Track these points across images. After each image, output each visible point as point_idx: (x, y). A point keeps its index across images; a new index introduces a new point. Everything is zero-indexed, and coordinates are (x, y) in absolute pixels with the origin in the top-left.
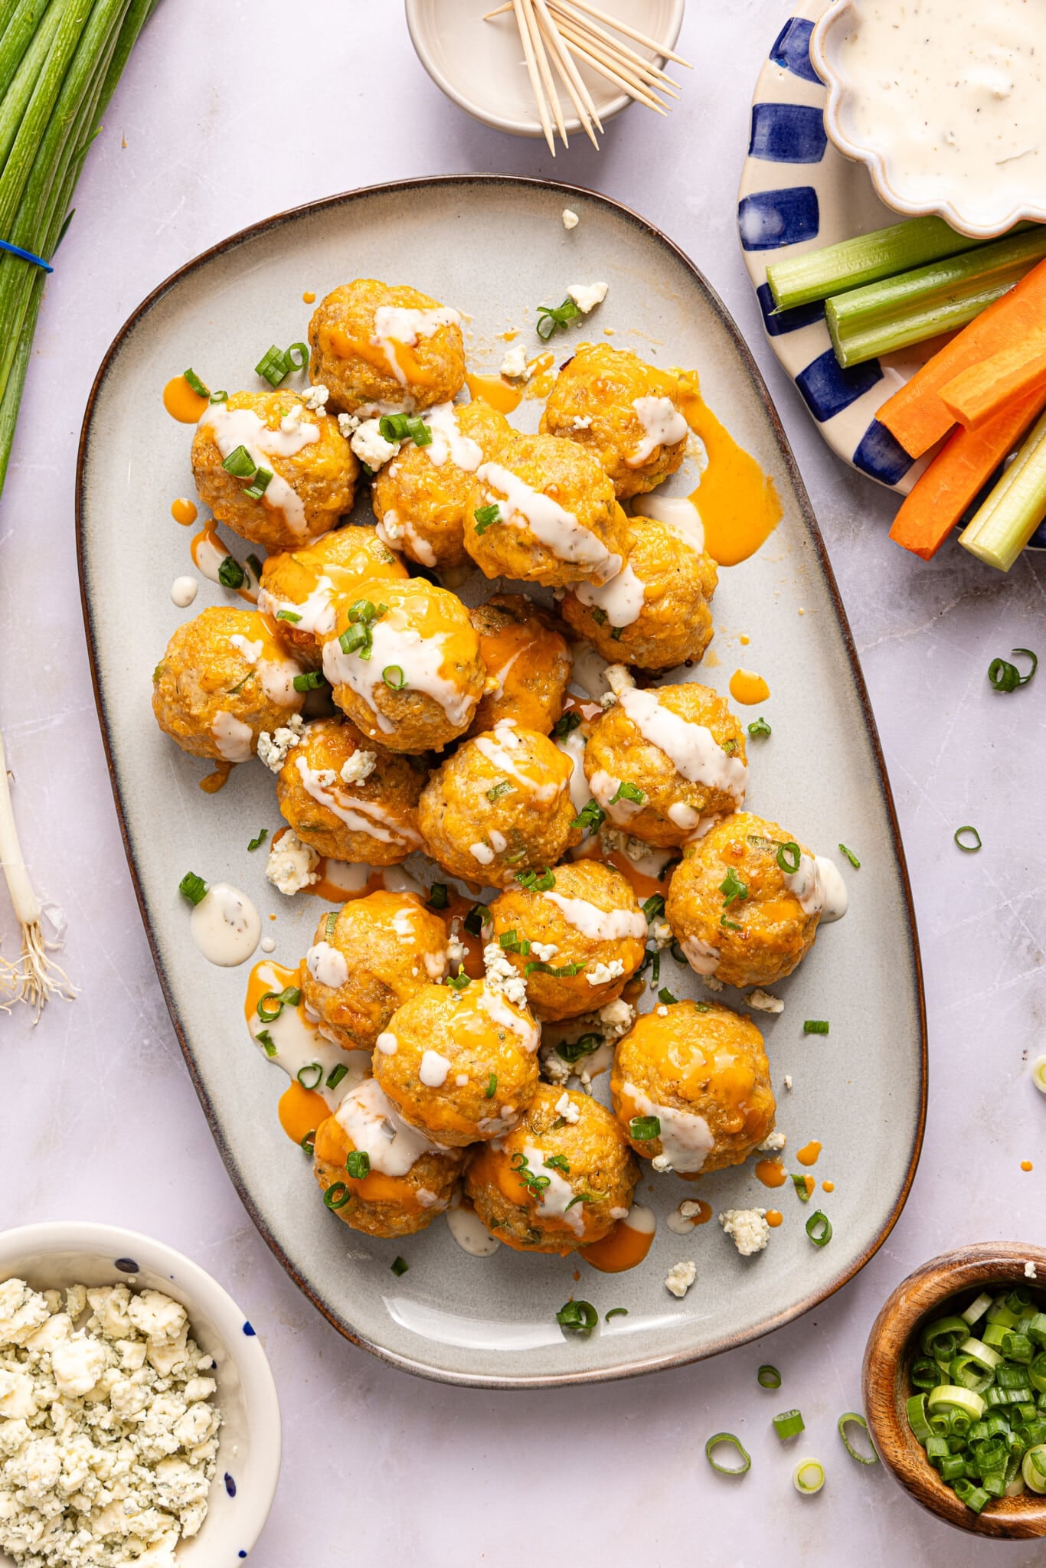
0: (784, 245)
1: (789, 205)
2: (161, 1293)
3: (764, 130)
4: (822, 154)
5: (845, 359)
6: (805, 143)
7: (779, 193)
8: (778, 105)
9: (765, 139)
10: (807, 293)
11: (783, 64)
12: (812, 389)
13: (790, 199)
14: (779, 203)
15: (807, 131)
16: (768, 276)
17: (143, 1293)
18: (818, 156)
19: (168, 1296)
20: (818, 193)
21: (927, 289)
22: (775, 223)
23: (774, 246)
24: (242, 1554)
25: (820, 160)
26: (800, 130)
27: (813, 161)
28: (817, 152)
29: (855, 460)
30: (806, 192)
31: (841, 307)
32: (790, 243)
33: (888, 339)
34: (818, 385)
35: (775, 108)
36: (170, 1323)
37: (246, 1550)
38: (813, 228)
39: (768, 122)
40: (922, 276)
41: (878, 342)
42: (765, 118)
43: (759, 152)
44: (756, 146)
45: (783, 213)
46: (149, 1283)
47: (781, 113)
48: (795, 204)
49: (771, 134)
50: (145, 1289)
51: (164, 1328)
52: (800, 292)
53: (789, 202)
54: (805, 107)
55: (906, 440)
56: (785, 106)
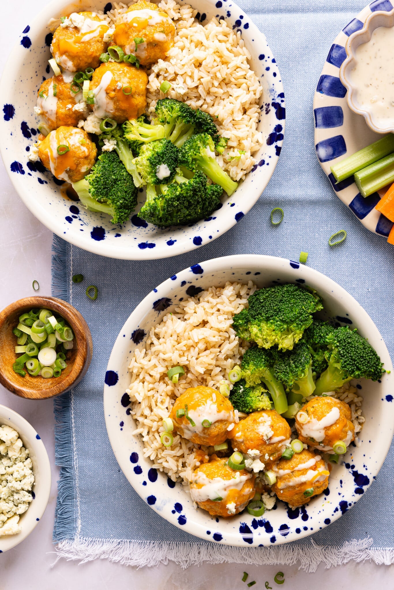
0: (335, 158)
1: (334, 143)
2: (9, 427)
3: (320, 118)
4: (343, 123)
5: (365, 194)
6: (336, 120)
7: (330, 140)
8: (323, 108)
9: (321, 121)
10: (348, 174)
11: (322, 93)
12: (356, 208)
13: (334, 141)
14: (330, 143)
15: (336, 115)
16: (331, 170)
17: (2, 426)
18: (341, 123)
19: (12, 428)
20: (344, 137)
21: (390, 163)
22: (330, 150)
23: (331, 159)
24: (38, 520)
25: (342, 125)
26: (333, 115)
27: (340, 126)
28: (340, 122)
29: (377, 231)
30: (339, 137)
31: (360, 175)
32: (337, 157)
33: (379, 184)
34: (357, 206)
35: (322, 109)
36: (13, 438)
37: (39, 518)
38: (344, 150)
39: (321, 115)
40: (388, 159)
41: (376, 185)
42: (319, 113)
43: (320, 126)
44: (318, 124)
45: (333, 147)
46: (5, 423)
47: (325, 110)
48: (336, 142)
49: (323, 119)
50: (3, 424)
51: (10, 440)
52: (345, 175)
53: (334, 142)
54: (333, 107)
55: (389, 216)
56: (326, 107)
